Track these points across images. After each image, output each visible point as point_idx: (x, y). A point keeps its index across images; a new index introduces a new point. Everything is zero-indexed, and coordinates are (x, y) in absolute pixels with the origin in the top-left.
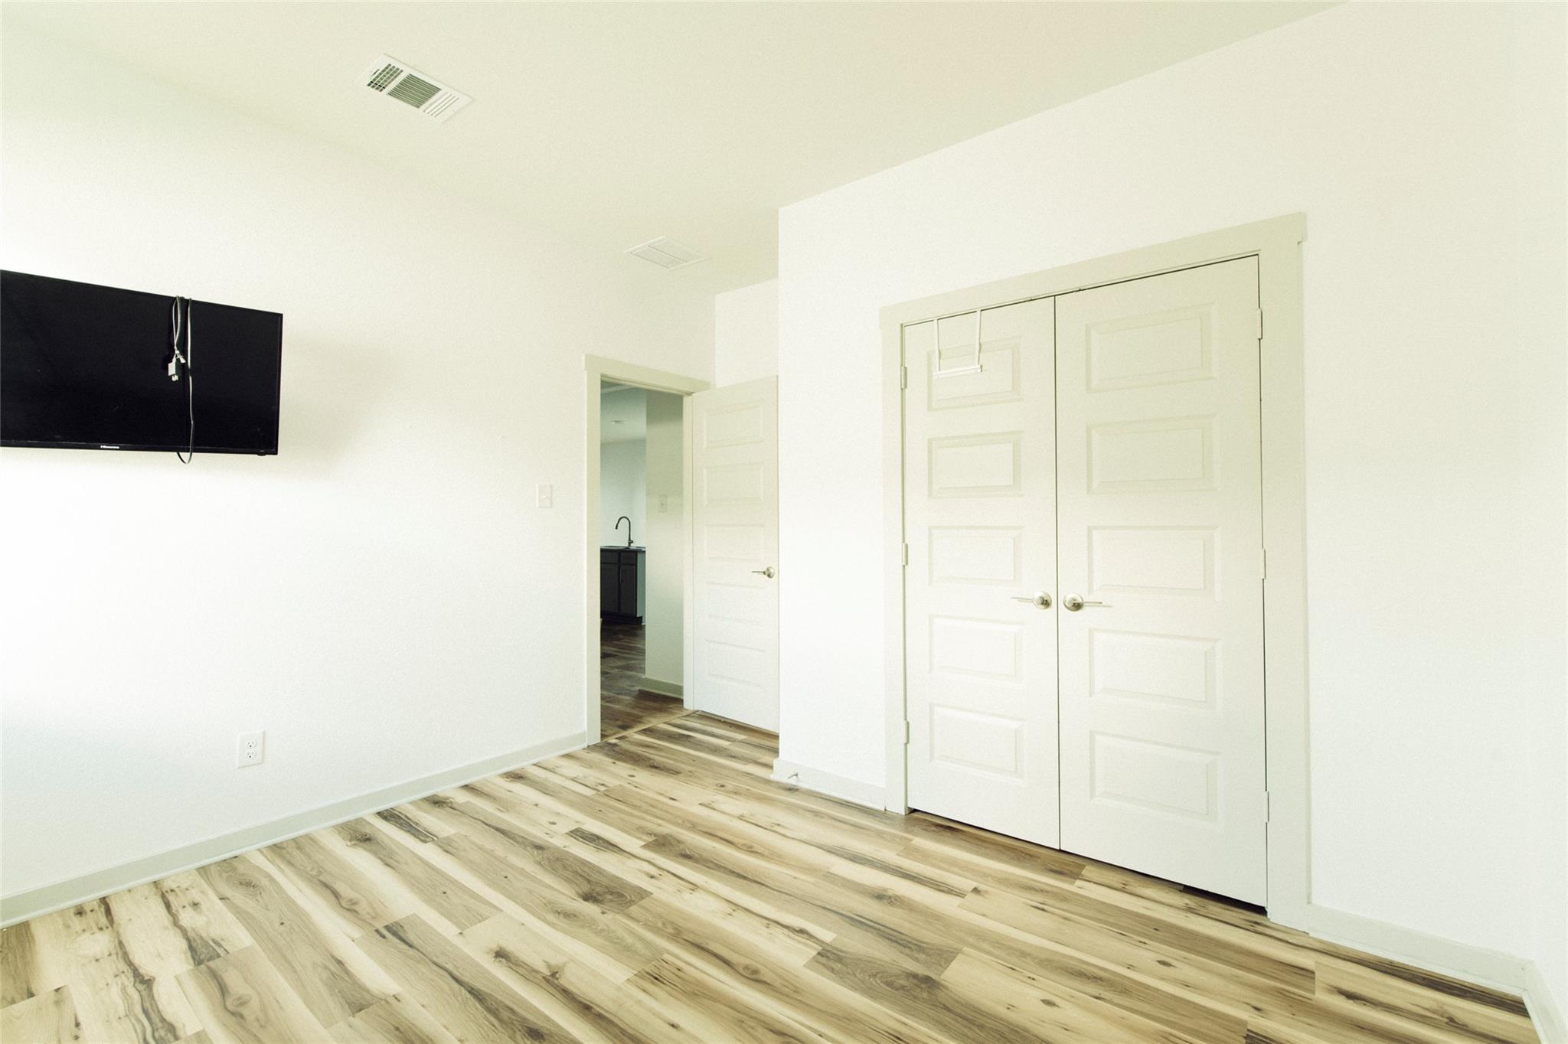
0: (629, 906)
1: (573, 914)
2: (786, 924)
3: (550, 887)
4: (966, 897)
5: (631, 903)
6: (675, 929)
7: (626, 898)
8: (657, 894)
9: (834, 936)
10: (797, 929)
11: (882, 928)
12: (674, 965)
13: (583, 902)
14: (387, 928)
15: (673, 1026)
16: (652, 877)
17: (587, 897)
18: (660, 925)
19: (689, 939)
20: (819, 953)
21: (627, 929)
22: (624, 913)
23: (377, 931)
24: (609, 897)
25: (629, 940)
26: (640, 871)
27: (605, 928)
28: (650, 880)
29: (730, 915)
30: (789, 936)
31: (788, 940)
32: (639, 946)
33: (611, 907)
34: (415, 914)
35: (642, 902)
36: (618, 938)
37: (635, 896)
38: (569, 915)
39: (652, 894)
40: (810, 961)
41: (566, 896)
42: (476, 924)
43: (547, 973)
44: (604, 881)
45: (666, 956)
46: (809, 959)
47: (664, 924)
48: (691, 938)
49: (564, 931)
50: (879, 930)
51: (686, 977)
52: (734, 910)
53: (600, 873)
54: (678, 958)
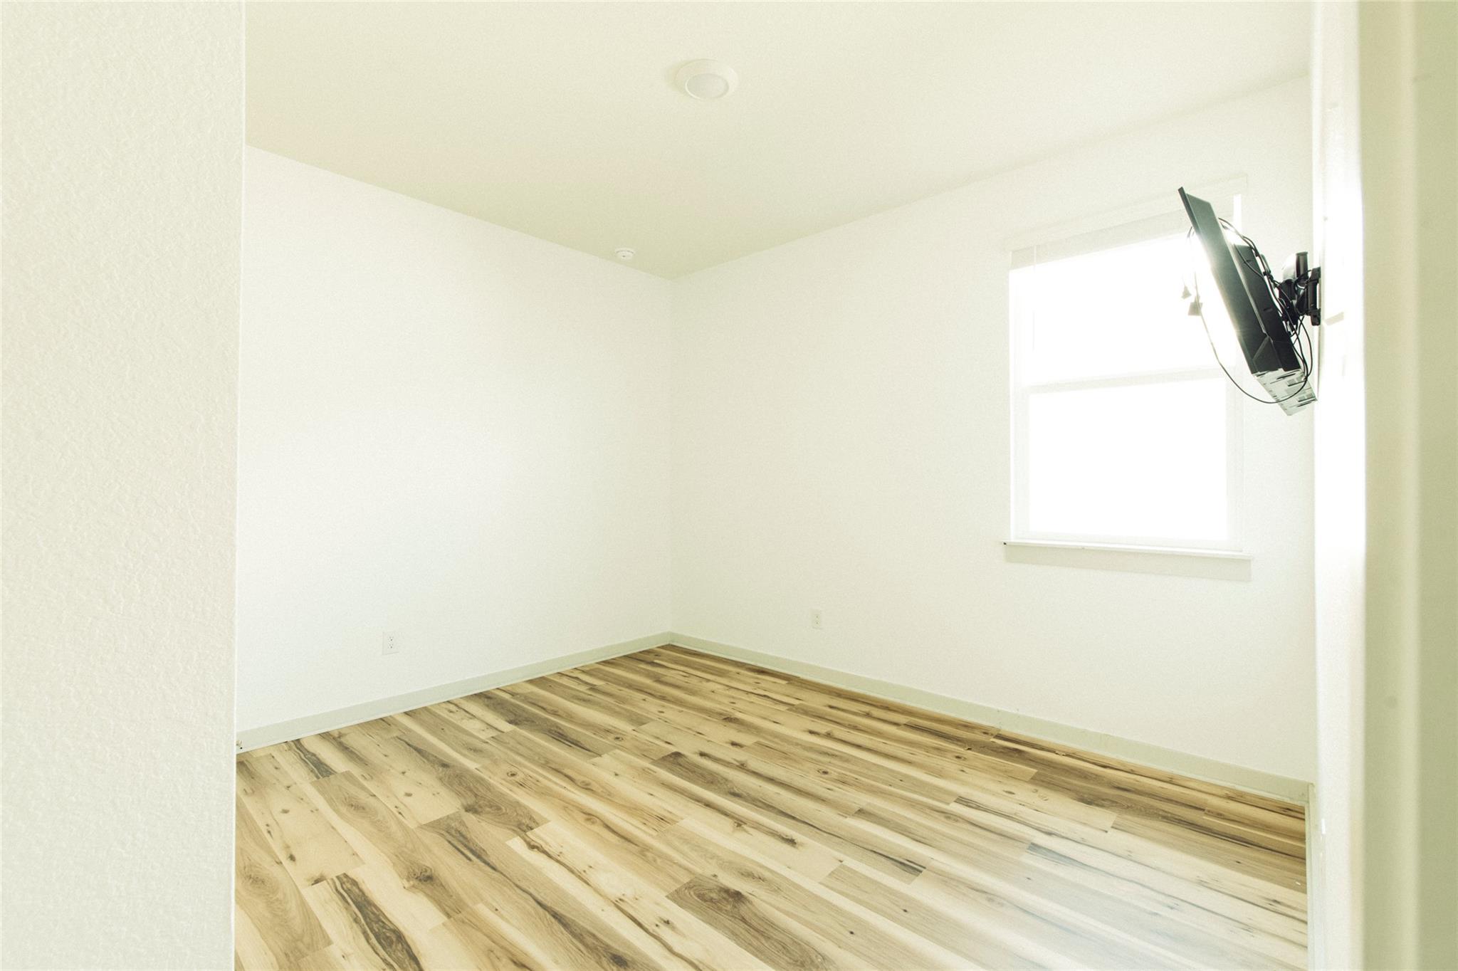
0: (690, 882)
1: (745, 876)
2: (542, 855)
3: (787, 913)
4: (339, 873)
5: (689, 887)
6: (645, 856)
7: (695, 893)
8: (661, 896)
9: (509, 843)
10: (536, 850)
11: (460, 847)
12: (649, 827)
13: (740, 891)
14: (921, 872)
15: (652, 795)
16: (667, 922)
17: (737, 896)
18: (659, 861)
19: (634, 846)
20: (532, 829)
21: (688, 858)
22: (693, 874)
23: (924, 868)
24: (714, 895)
25: (685, 848)
26: (684, 936)
27: (710, 861)
28: (670, 919)
29: (591, 867)
30: (547, 843)
31: (548, 840)
32: (677, 843)
33: (708, 882)
34: (909, 884)
35: (678, 886)
36: (696, 850)
37: (685, 895)
38: (748, 875)
39: (667, 897)
40: (543, 824)
41: (762, 901)
42: (835, 870)
43: (744, 826)
44: (722, 917)
45: (654, 833)
46: (543, 826)
47: (655, 861)
48: (631, 847)
49: (747, 859)
50: (466, 846)
51: (640, 819)
52: (585, 871)
53: (733, 933)
54: (645, 832)
